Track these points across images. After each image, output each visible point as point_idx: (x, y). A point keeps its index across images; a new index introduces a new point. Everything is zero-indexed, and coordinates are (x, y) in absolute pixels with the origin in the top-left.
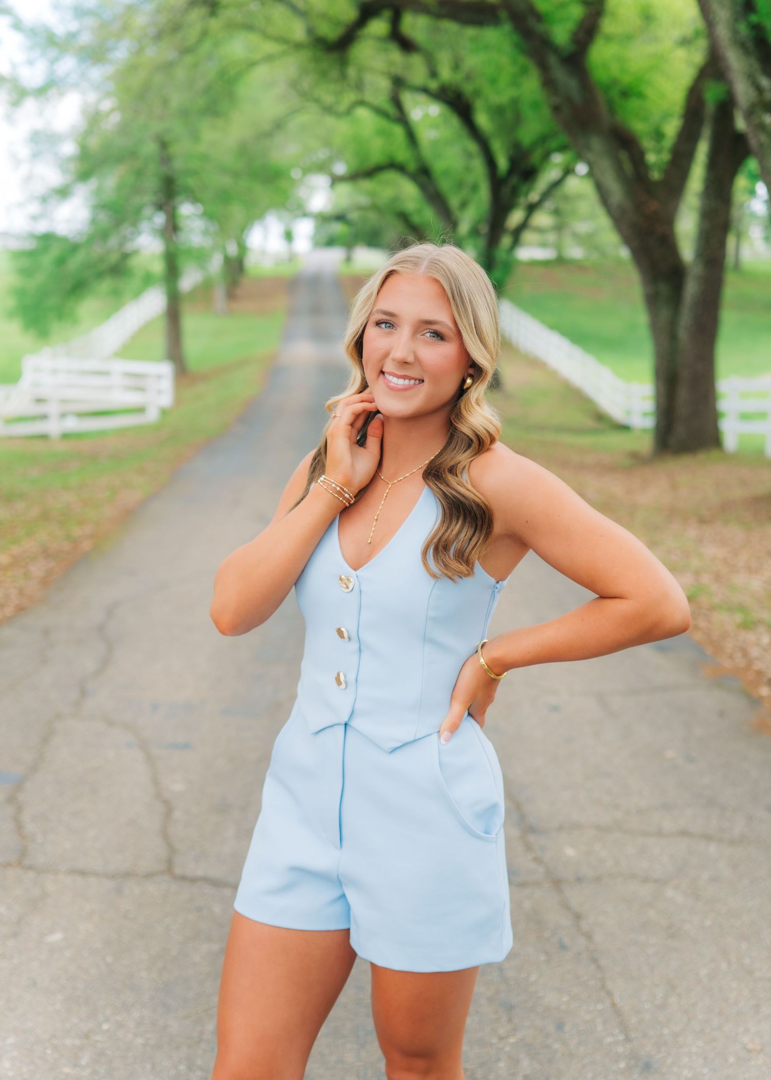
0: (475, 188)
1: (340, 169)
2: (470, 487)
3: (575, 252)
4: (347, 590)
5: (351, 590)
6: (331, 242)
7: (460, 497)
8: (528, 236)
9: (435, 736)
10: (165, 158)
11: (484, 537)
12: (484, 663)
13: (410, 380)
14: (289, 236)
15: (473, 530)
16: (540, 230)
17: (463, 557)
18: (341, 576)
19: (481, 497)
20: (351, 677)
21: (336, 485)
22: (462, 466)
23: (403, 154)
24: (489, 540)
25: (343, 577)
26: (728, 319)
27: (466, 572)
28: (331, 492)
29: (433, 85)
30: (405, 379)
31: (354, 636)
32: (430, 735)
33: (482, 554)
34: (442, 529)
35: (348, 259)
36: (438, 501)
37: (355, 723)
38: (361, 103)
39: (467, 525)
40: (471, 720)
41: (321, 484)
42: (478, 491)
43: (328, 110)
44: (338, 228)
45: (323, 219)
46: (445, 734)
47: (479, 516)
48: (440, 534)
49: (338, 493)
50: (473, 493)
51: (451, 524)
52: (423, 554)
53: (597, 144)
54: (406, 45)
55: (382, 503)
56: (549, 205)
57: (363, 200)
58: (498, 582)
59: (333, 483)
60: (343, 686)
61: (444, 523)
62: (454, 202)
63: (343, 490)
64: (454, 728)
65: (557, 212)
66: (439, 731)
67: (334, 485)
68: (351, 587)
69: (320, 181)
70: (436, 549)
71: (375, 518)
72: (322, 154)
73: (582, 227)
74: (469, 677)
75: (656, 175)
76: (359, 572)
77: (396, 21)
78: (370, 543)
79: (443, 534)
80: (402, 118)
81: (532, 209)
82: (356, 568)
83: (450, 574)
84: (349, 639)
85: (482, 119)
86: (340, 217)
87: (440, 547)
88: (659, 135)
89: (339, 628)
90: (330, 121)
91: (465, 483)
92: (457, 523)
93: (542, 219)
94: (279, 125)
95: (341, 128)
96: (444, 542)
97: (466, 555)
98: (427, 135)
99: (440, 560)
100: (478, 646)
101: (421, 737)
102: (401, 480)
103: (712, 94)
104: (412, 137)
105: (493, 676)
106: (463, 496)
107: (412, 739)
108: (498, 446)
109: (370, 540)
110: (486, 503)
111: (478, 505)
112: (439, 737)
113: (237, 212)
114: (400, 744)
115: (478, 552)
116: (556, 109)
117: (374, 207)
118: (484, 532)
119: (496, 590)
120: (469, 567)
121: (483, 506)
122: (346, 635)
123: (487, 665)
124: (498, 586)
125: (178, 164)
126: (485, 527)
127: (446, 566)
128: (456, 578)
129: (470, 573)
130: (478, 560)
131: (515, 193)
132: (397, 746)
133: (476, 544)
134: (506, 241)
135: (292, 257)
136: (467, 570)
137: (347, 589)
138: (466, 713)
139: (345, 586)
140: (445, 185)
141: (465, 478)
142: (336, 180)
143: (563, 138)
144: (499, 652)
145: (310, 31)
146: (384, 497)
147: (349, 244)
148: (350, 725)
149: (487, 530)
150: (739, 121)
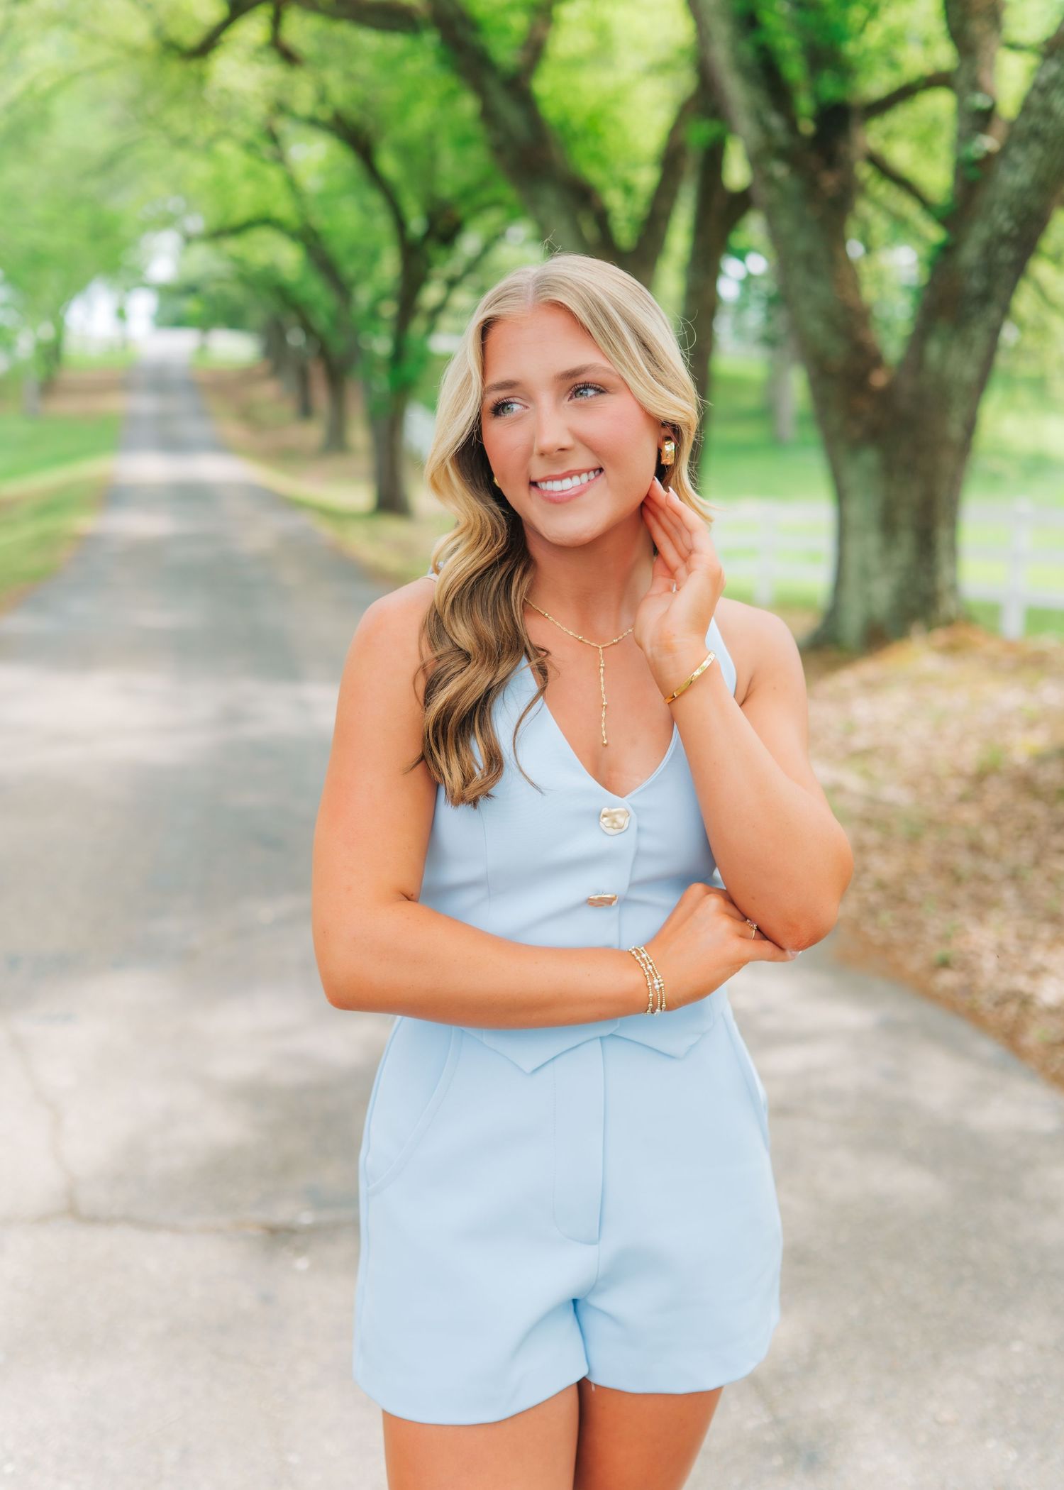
0: (377, 254)
1: (196, 224)
6: (178, 323)
8: (446, 322)
14: (121, 314)
16: (458, 315)
23: (283, 208)
29: (325, 114)
35: (204, 345)
38: (224, 134)
43: (181, 143)
44: (191, 306)
45: (169, 293)
54: (289, 57)
55: (602, 680)
56: (474, 279)
57: (224, 267)
62: (350, 269)
69: (169, 241)
71: (604, 706)
72: (171, 203)
75: (624, 241)
76: (630, 799)
77: (276, 21)
80: (279, 158)
81: (452, 283)
85: (389, 164)
86: (190, 289)
88: (628, 188)
90: (181, 158)
93: (463, 298)
94: (108, 164)
95: (198, 170)
98: (312, 183)
103: (699, 133)
104: (292, 185)
109: (605, 741)
113: (52, 278)
116: (498, 150)
117: (241, 278)
131: (429, 262)
134: (418, 326)
135: (125, 343)
142: (188, 239)
145: (158, 31)
146: (602, 671)
147: (205, 324)
150: (737, 173)
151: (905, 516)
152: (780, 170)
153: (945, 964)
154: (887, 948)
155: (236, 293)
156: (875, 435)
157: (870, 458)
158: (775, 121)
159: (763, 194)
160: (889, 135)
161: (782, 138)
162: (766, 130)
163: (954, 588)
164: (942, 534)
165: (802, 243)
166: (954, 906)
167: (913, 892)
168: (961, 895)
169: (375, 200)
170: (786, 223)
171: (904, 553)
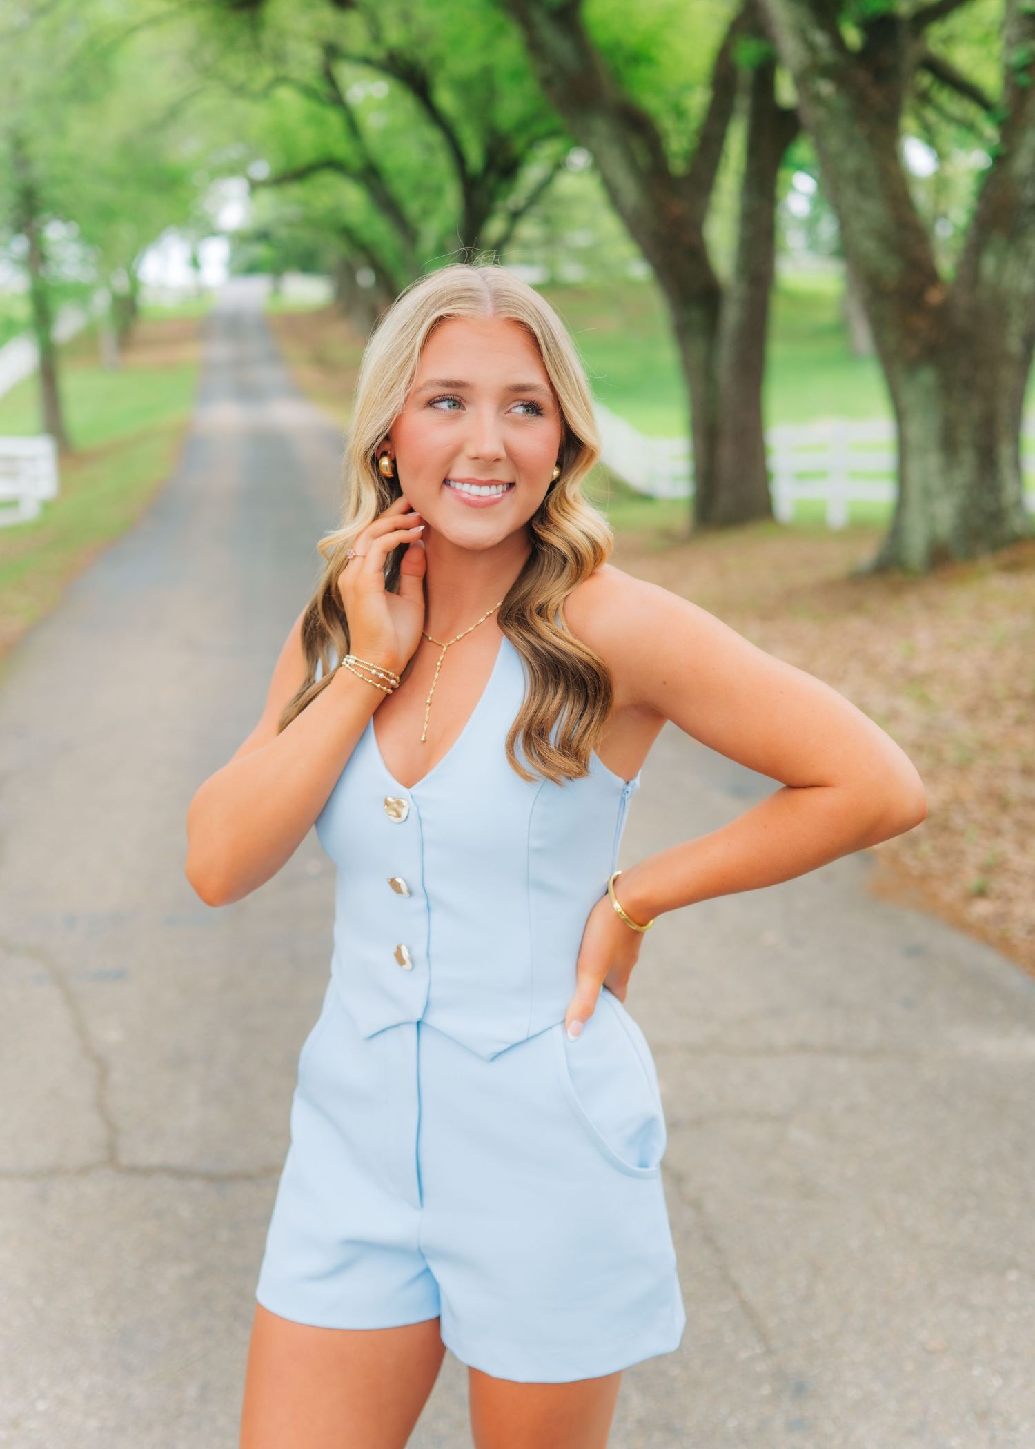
0: (438, 191)
1: (261, 169)
2: (571, 638)
3: (572, 272)
4: (398, 820)
5: (405, 818)
6: (252, 269)
7: (558, 655)
8: (513, 251)
9: (558, 1030)
10: (21, 162)
11: (601, 714)
12: (620, 910)
13: (497, 486)
14: (195, 263)
15: (582, 703)
16: (526, 246)
17: (570, 749)
18: (386, 799)
19: (588, 650)
20: (420, 951)
21: (378, 670)
22: (554, 607)
23: (342, 148)
24: (609, 717)
25: (390, 799)
26: (778, 352)
27: (577, 770)
28: (370, 681)
29: (378, 53)
30: (490, 487)
31: (417, 886)
32: (551, 1028)
33: (600, 741)
34: (533, 704)
35: (276, 291)
36: (523, 660)
37: (434, 1019)
38: (280, 80)
39: (571, 696)
40: (609, 997)
41: (353, 670)
42: (586, 644)
43: (240, 90)
44: (261, 251)
45: (240, 239)
46: (575, 1024)
47: (589, 682)
48: (531, 713)
49: (383, 681)
50: (578, 647)
51: (546, 697)
52: (508, 747)
53: (602, 127)
55: (436, 677)
56: (537, 210)
57: (291, 211)
58: (628, 783)
59: (373, 668)
60: (408, 965)
61: (535, 694)
62: (412, 208)
63: (387, 675)
64: (586, 1015)
65: (547, 221)
66: (564, 1021)
67: (374, 672)
68: (404, 813)
69: (235, 188)
70: (528, 736)
71: (428, 701)
72: (234, 152)
73: (579, 238)
74: (601, 935)
75: (678, 166)
76: (415, 790)
78: (424, 742)
79: (536, 713)
80: (337, 99)
81: (515, 216)
82: (408, 784)
83: (553, 774)
84: (411, 893)
85: (446, 99)
86: (262, 236)
87: (533, 733)
88: (680, 113)
89: (392, 877)
90: (241, 105)
91: (562, 632)
92: (555, 693)
93: (528, 230)
94: (173, 113)
95: (258, 116)
96: (538, 725)
97: (574, 745)
98: (373, 122)
99: (534, 754)
100: (608, 883)
101: (537, 1033)
102: (461, 638)
103: (747, 54)
104: (353, 127)
105: (635, 927)
106: (563, 652)
107: (524, 1037)
108: (608, 570)
109: (424, 736)
110: (600, 661)
111: (587, 666)
112: (565, 1030)
113: (124, 232)
114: (506, 1046)
115: (592, 737)
116: (546, 83)
117: (309, 222)
118: (600, 705)
119: (627, 796)
120: (580, 762)
121: (595, 666)
122: (404, 888)
123: (626, 913)
124: (629, 788)
125: (40, 170)
126: (601, 698)
127: (544, 761)
128: (562, 778)
129: (583, 771)
130: (595, 748)
131: (492, 196)
132: (500, 1051)
133: (589, 725)
135: (201, 291)
136: (579, 767)
137: (398, 818)
138: (602, 987)
139: (395, 814)
140: (400, 188)
141: (560, 624)
142: (254, 186)
143: (556, 120)
144: (644, 889)
146: (438, 668)
147: (276, 270)
148: (426, 1024)
149: (603, 703)
150: (786, 92)
151: (965, 434)
152: (826, 88)
153: (981, 893)
154: (924, 878)
155: (306, 236)
156: (932, 353)
157: (927, 377)
158: (820, 38)
159: (811, 115)
160: (948, 40)
161: (828, 56)
162: (811, 47)
163: (1019, 504)
164: (1005, 451)
165: (851, 162)
166: (998, 833)
167: (958, 820)
168: (1006, 822)
169: (433, 136)
170: (835, 142)
171: (965, 472)
